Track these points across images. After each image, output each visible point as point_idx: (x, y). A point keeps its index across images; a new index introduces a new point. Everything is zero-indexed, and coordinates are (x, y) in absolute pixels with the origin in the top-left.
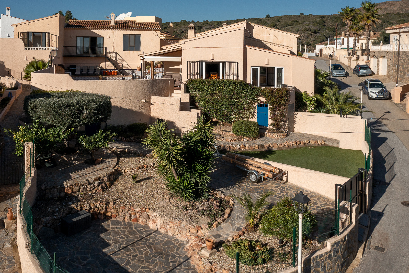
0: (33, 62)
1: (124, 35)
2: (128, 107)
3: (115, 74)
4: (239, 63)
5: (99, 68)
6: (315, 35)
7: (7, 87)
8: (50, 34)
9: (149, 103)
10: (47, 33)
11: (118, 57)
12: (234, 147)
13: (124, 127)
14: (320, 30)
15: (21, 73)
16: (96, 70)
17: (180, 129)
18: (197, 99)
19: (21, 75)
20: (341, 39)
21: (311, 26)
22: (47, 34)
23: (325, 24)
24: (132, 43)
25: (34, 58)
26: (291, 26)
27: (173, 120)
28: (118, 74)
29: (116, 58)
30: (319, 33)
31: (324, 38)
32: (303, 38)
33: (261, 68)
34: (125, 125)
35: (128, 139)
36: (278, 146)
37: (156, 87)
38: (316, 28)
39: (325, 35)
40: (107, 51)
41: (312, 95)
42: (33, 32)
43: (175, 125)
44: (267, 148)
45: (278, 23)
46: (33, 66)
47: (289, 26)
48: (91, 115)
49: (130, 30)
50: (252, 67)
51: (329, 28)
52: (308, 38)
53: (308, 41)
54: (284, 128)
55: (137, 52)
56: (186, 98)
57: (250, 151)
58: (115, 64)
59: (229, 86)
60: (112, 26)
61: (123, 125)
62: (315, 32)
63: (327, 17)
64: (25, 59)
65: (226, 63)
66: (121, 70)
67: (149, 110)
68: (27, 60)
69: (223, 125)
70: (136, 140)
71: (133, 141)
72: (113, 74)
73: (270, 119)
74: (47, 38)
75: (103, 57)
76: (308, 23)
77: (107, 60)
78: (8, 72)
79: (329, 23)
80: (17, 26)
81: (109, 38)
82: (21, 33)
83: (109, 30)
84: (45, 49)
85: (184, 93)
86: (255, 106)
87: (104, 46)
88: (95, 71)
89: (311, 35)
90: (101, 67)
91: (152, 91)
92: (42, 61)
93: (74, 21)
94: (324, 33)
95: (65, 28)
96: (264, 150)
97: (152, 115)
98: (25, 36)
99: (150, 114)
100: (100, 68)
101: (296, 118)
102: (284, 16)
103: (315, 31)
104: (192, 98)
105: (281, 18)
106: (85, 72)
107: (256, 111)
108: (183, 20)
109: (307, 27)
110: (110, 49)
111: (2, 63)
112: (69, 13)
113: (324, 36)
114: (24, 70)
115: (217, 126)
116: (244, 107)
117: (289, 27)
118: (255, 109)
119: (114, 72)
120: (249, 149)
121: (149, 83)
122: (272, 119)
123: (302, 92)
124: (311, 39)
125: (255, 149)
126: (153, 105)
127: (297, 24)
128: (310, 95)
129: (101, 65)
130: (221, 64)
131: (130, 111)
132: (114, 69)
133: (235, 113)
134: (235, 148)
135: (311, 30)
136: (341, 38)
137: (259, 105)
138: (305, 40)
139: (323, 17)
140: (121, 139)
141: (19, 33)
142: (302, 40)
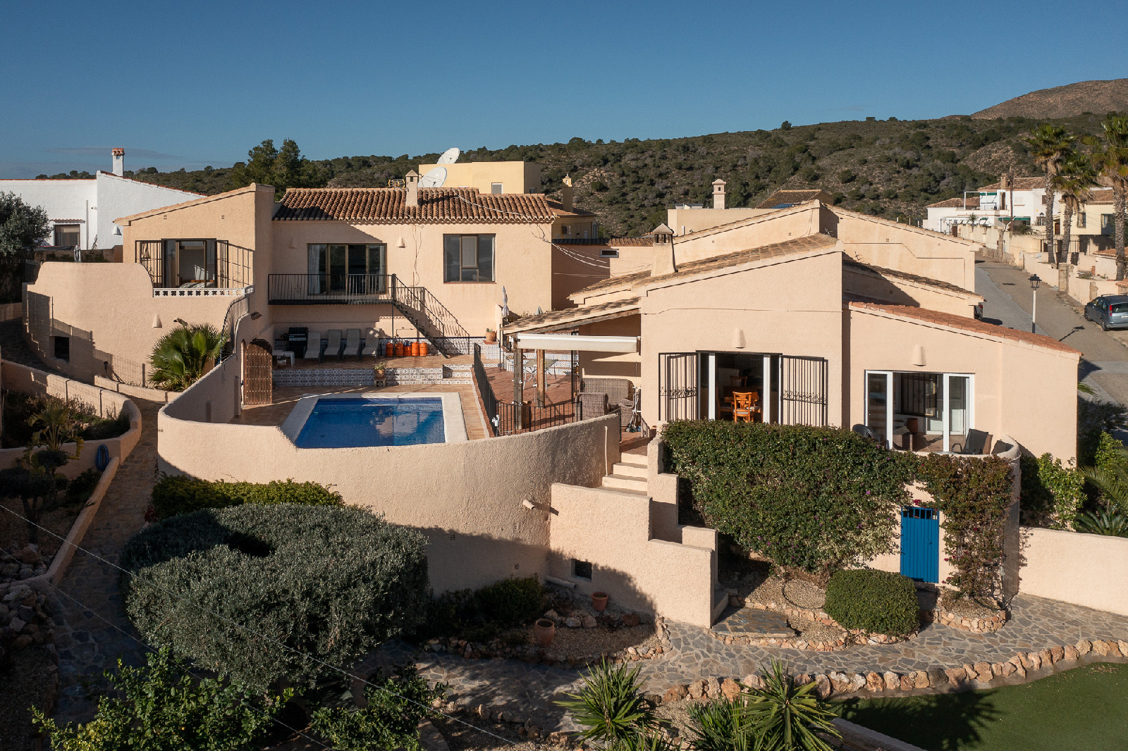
0: (176, 333)
1: (448, 238)
2: (479, 529)
3: (422, 351)
4: (827, 361)
5: (374, 334)
6: (907, 171)
7: (99, 415)
8: (228, 244)
9: (545, 509)
10: (221, 241)
11: (428, 304)
12: (845, 684)
13: (464, 597)
14: (919, 160)
15: (144, 365)
16: (367, 342)
17: (648, 599)
18: (699, 491)
19: (144, 373)
20: (998, 194)
21: (897, 150)
22: (218, 244)
23: (930, 143)
24: (469, 260)
25: (180, 321)
26: (847, 152)
27: (625, 570)
28: (429, 351)
29: (423, 303)
30: (917, 166)
31: (931, 178)
32: (877, 180)
33: (896, 375)
34: (467, 591)
35: (483, 648)
36: (992, 672)
37: (566, 452)
38: (909, 155)
39: (933, 172)
40: (399, 285)
41: (1069, 467)
42: (179, 241)
43: (631, 585)
44: (956, 683)
45: (812, 143)
46: (178, 349)
47: (841, 150)
48: (356, 633)
49: (464, 222)
50: (867, 372)
51: (939, 153)
52: (890, 180)
53: (892, 186)
54: (993, 588)
55: (484, 285)
56: (666, 489)
57: (901, 695)
58: (421, 321)
59: (809, 452)
60: (409, 208)
61: (462, 588)
62: (908, 166)
63: (933, 126)
64: (155, 324)
65: (786, 360)
66: (441, 341)
67: (546, 531)
68: (160, 326)
69: (788, 577)
70: (508, 650)
71: (496, 656)
72: (414, 351)
73: (946, 560)
74: (219, 257)
75: (385, 303)
76: (888, 141)
77: (396, 311)
78: (106, 363)
79: (938, 141)
80: (130, 222)
81: (403, 247)
82: (142, 242)
83: (402, 224)
84: (215, 293)
85: (659, 472)
86: (894, 515)
87: (390, 272)
88: (362, 346)
89: (898, 172)
90: (381, 332)
91: (554, 466)
92: (205, 331)
93: (299, 194)
94: (929, 166)
95: (273, 219)
96: (945, 690)
97: (554, 546)
98: (155, 251)
99: (548, 543)
100: (377, 335)
101: (1025, 549)
102: (826, 124)
103: (908, 162)
104: (684, 488)
105: (819, 129)
106: (332, 351)
107: (897, 530)
108: (575, 138)
109: (890, 153)
110: (405, 279)
111: (85, 337)
112: (291, 146)
113: (930, 175)
114: (153, 358)
115: (769, 581)
116: (859, 522)
117: (841, 152)
118: (896, 523)
119: (418, 348)
120: (898, 689)
121: (544, 442)
122: (952, 561)
123: (1038, 455)
124: (897, 182)
125: (918, 686)
126: (556, 513)
127: (861, 146)
128: (1065, 466)
129: (378, 326)
130: (767, 362)
131: (482, 542)
132: (418, 338)
133: (828, 540)
134: (851, 685)
135: (896, 161)
136: (999, 192)
137: (909, 513)
138: (883, 186)
139: (923, 125)
140: (458, 646)
141: (138, 243)
142: (874, 186)
